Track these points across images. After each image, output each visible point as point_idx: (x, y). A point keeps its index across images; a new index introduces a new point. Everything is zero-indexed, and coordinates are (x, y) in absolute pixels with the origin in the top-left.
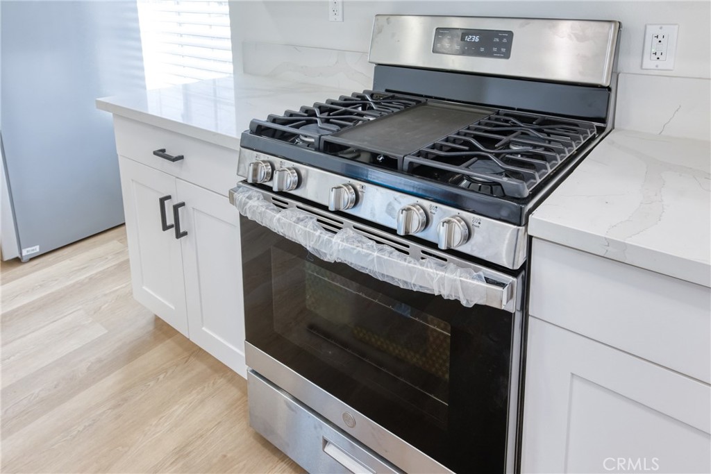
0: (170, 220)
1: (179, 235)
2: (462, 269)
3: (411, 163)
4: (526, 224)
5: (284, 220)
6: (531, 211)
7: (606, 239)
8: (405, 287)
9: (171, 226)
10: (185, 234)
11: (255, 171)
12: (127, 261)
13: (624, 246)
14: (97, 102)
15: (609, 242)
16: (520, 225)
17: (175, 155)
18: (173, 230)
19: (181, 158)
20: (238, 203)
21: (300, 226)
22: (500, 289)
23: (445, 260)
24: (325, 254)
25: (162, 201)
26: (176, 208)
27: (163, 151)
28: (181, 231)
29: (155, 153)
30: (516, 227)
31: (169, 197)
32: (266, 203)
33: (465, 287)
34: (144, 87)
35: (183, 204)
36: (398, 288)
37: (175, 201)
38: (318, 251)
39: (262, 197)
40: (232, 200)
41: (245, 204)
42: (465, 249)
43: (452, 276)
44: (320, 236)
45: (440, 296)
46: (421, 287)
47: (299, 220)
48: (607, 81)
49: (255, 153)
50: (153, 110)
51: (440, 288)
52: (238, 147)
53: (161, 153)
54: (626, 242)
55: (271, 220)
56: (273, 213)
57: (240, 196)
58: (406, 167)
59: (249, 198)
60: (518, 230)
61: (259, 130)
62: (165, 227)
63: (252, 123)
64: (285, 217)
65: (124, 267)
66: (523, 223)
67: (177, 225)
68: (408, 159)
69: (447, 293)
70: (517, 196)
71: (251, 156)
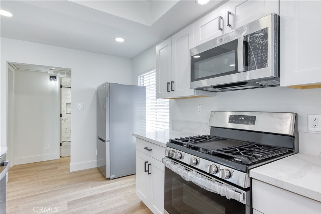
0: (147, 169)
1: (149, 174)
2: (227, 186)
3: (213, 152)
4: (249, 173)
5: (175, 167)
6: (251, 169)
7: (276, 179)
8: (209, 191)
9: (147, 171)
10: (150, 173)
11: (169, 153)
12: (135, 184)
13: (282, 182)
14: (133, 134)
15: (277, 181)
16: (246, 173)
17: (149, 149)
18: (147, 172)
19: (151, 150)
20: (164, 162)
21: (179, 169)
22: (239, 194)
23: (223, 184)
24: (186, 178)
25: (145, 163)
26: (149, 165)
27: (147, 148)
28: (150, 172)
29: (145, 148)
30: (245, 173)
31: (147, 162)
32: (172, 163)
33: (227, 192)
34: (145, 131)
35: (150, 164)
36: (207, 191)
37: (149, 163)
38: (184, 177)
39: (170, 161)
40: (163, 162)
41: (166, 162)
42: (229, 180)
43: (224, 188)
44: (185, 172)
45: (220, 195)
46: (214, 191)
47: (179, 167)
48: (292, 134)
49: (170, 148)
50: (147, 136)
51: (219, 191)
52: (165, 146)
53: (146, 148)
54: (283, 181)
55: (172, 167)
56: (173, 165)
57: (164, 160)
58: (212, 153)
59: (167, 161)
60: (246, 174)
61: (172, 141)
62: (145, 171)
63: (170, 139)
64: (176, 166)
65: (134, 186)
66: (248, 172)
67: (148, 171)
68: (213, 151)
69: (222, 194)
70: (246, 163)
71: (169, 149)
